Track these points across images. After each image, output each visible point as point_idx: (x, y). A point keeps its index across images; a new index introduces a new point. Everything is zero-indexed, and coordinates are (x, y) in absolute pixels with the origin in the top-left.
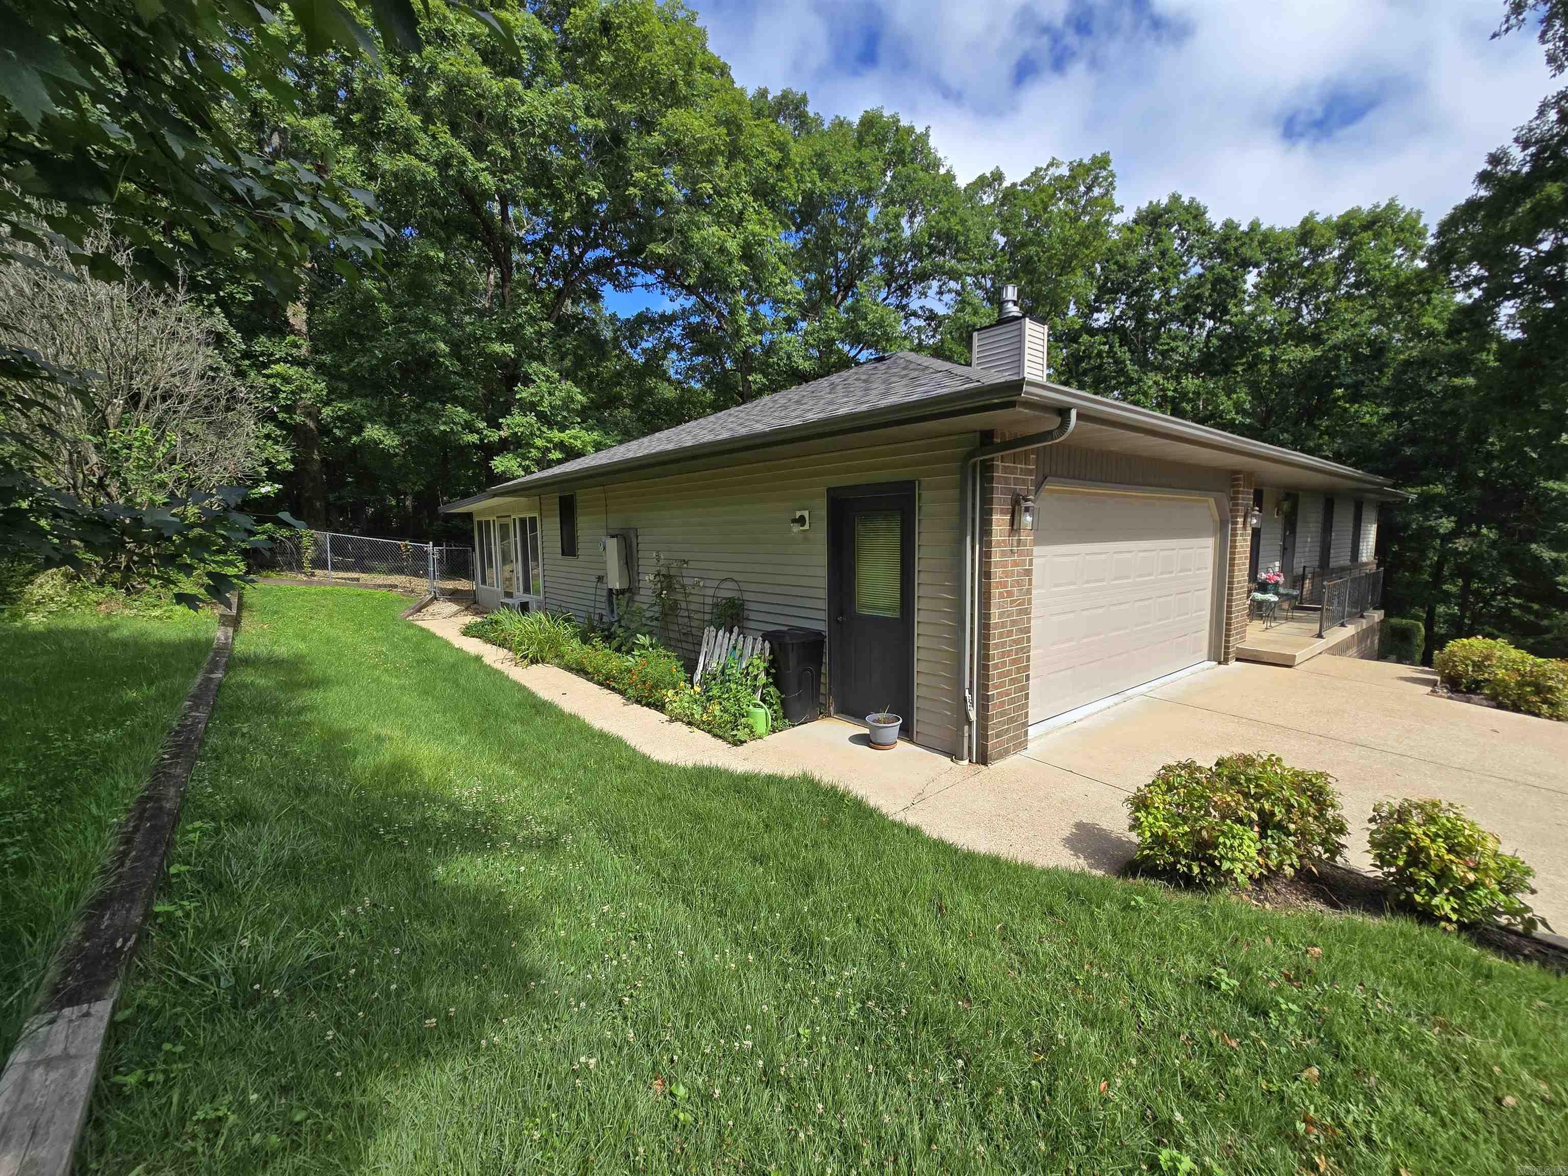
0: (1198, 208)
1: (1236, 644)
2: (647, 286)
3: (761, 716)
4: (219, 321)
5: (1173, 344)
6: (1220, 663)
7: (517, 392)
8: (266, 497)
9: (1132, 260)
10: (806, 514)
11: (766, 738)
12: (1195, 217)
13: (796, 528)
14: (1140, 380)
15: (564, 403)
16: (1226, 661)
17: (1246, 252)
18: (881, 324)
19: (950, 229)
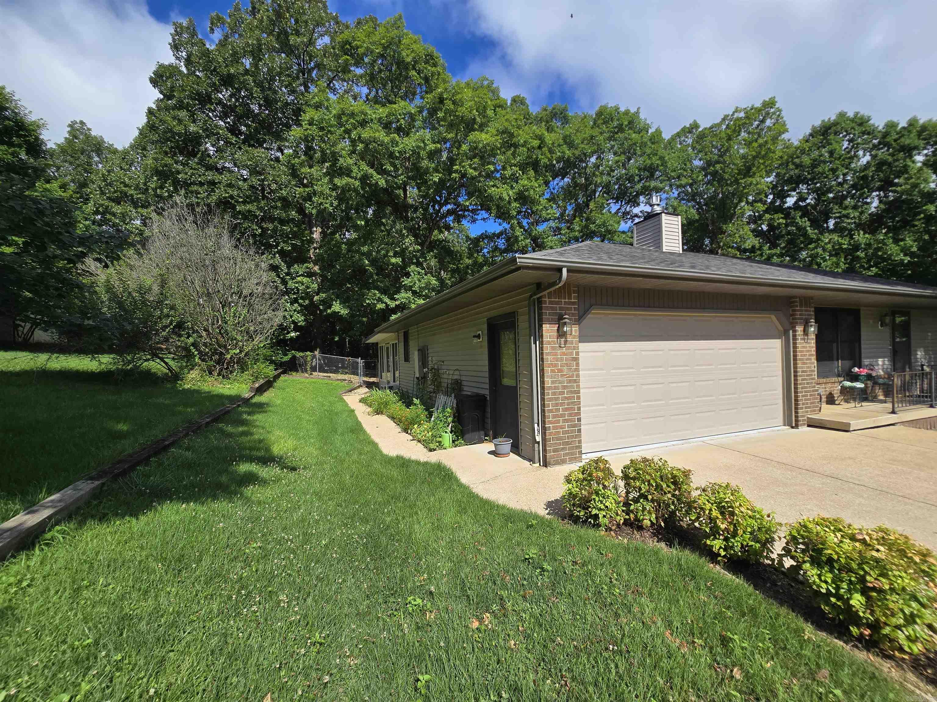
0: (862, 118)
1: (805, 413)
2: (484, 219)
3: (447, 438)
4: (278, 260)
5: (844, 212)
6: (792, 427)
7: (403, 281)
8: (292, 338)
9: (806, 160)
10: (480, 332)
11: (449, 450)
12: (861, 124)
13: (476, 340)
14: (819, 239)
15: (427, 285)
16: (797, 426)
17: (906, 141)
18: (604, 224)
19: (652, 164)
